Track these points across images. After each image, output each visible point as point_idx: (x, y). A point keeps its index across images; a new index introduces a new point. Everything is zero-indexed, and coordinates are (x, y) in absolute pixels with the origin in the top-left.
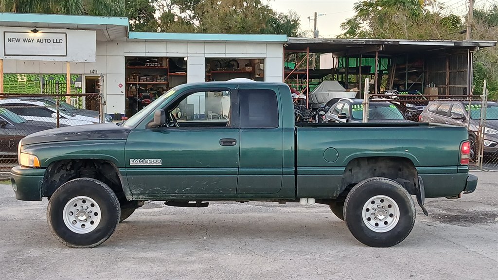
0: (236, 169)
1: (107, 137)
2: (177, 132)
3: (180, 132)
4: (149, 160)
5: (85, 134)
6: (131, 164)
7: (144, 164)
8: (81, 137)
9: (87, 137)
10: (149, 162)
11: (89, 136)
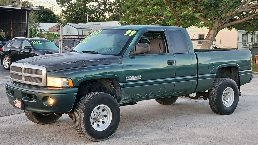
0: (174, 79)
1: (110, 62)
2: (146, 57)
3: (147, 57)
4: (135, 76)
5: (96, 61)
6: (126, 80)
7: (133, 79)
8: (95, 63)
9: (98, 63)
10: (135, 77)
11: (99, 62)
